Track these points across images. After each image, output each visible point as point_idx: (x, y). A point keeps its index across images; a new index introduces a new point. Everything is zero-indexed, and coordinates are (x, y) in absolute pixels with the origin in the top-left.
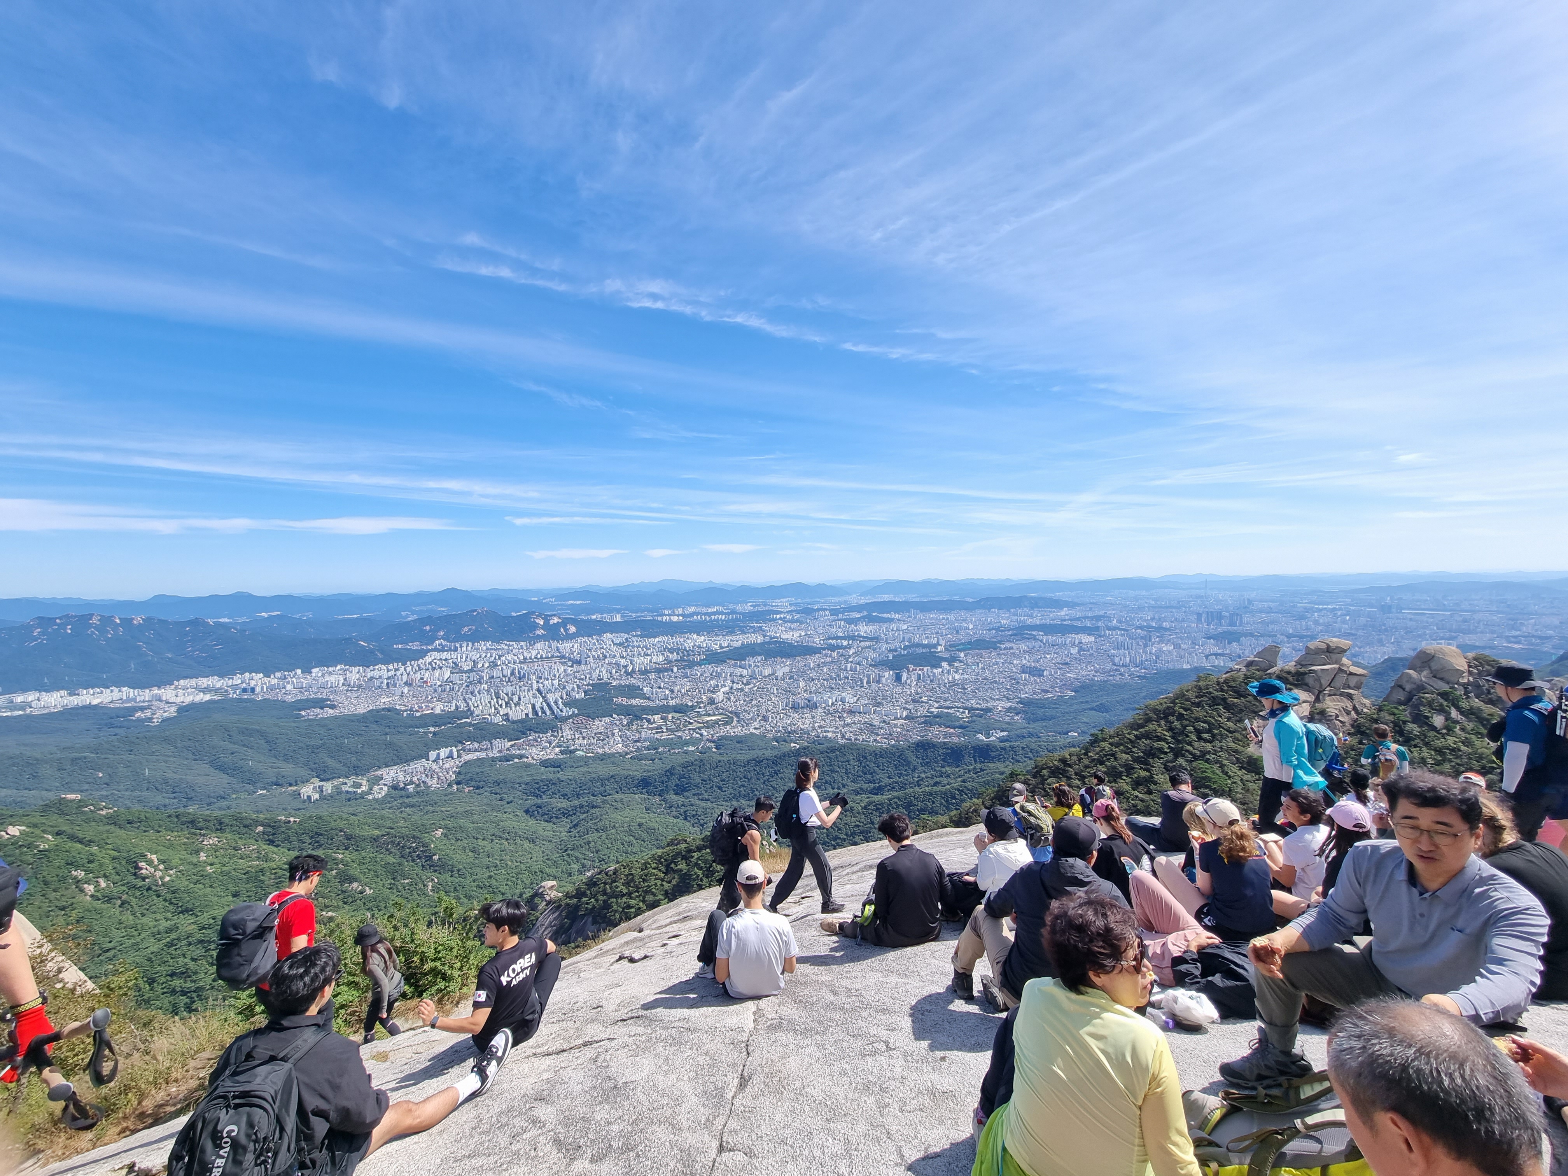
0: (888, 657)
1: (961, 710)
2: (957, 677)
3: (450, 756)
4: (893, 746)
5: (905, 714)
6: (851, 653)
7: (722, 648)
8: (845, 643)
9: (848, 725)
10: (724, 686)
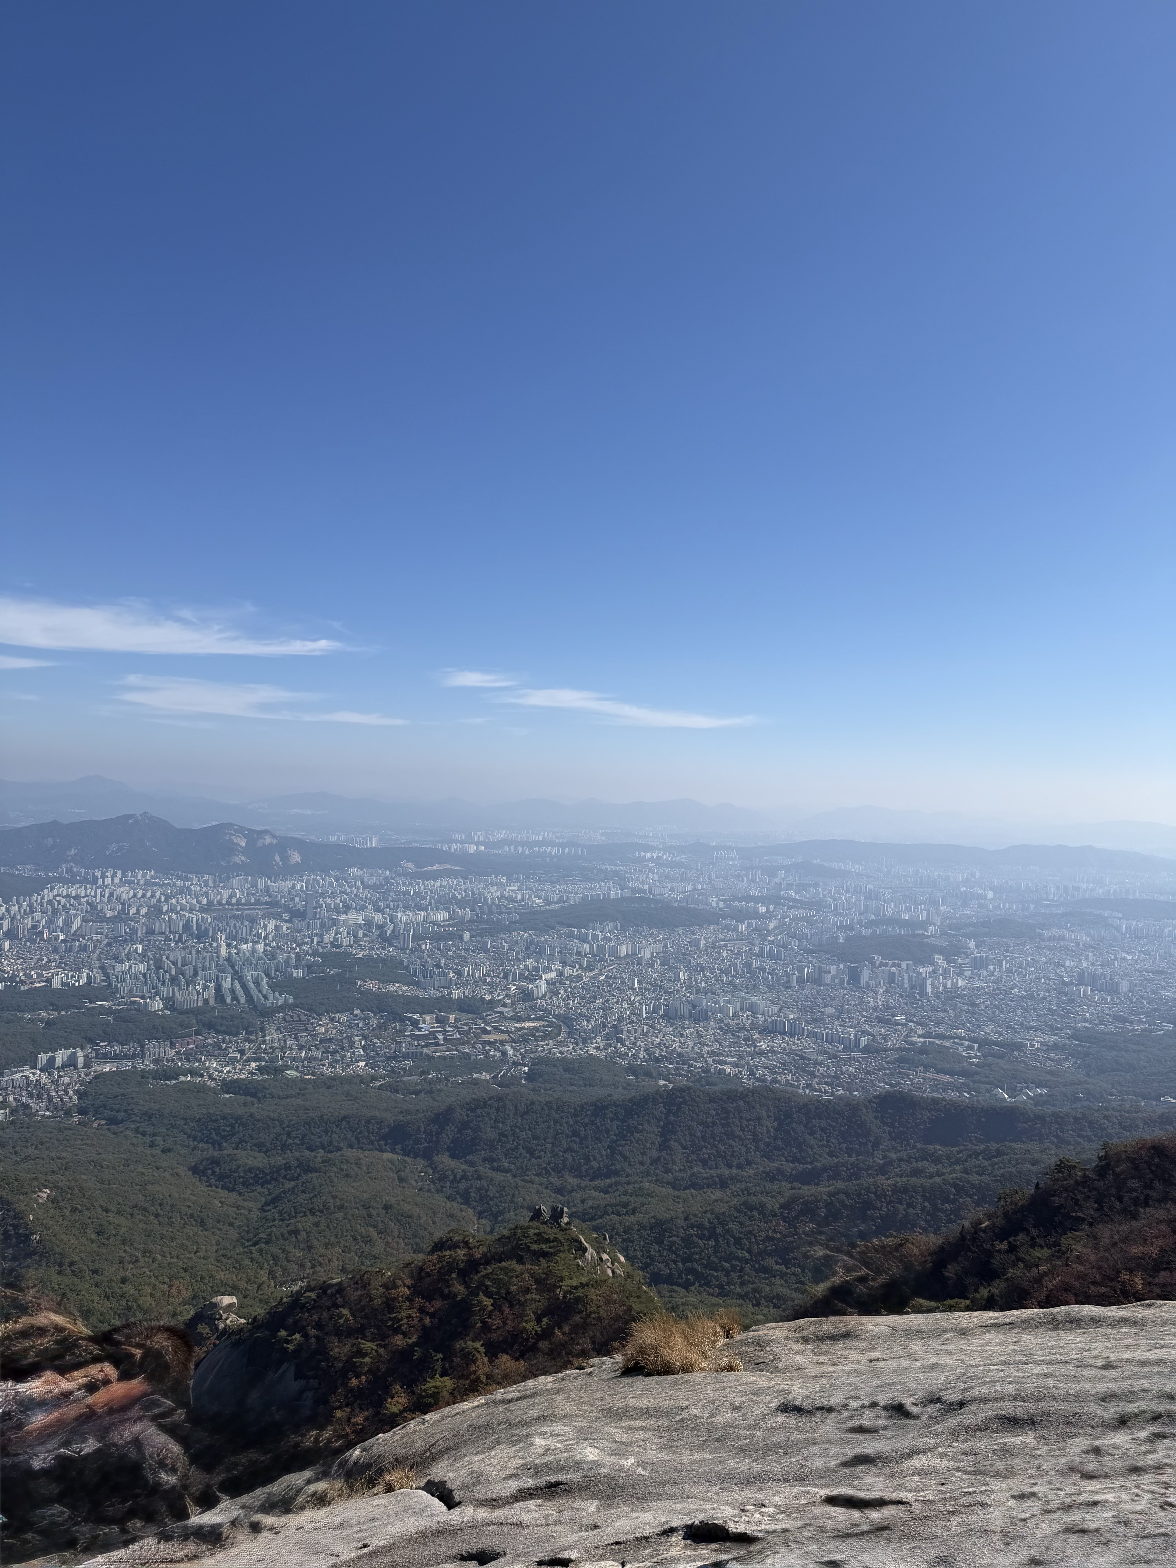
0: (837, 938)
1: (966, 1043)
2: (961, 983)
3: (71, 1063)
4: (840, 1098)
5: (864, 1041)
6: (772, 926)
7: (548, 902)
8: (762, 909)
9: (761, 1054)
10: (548, 969)
